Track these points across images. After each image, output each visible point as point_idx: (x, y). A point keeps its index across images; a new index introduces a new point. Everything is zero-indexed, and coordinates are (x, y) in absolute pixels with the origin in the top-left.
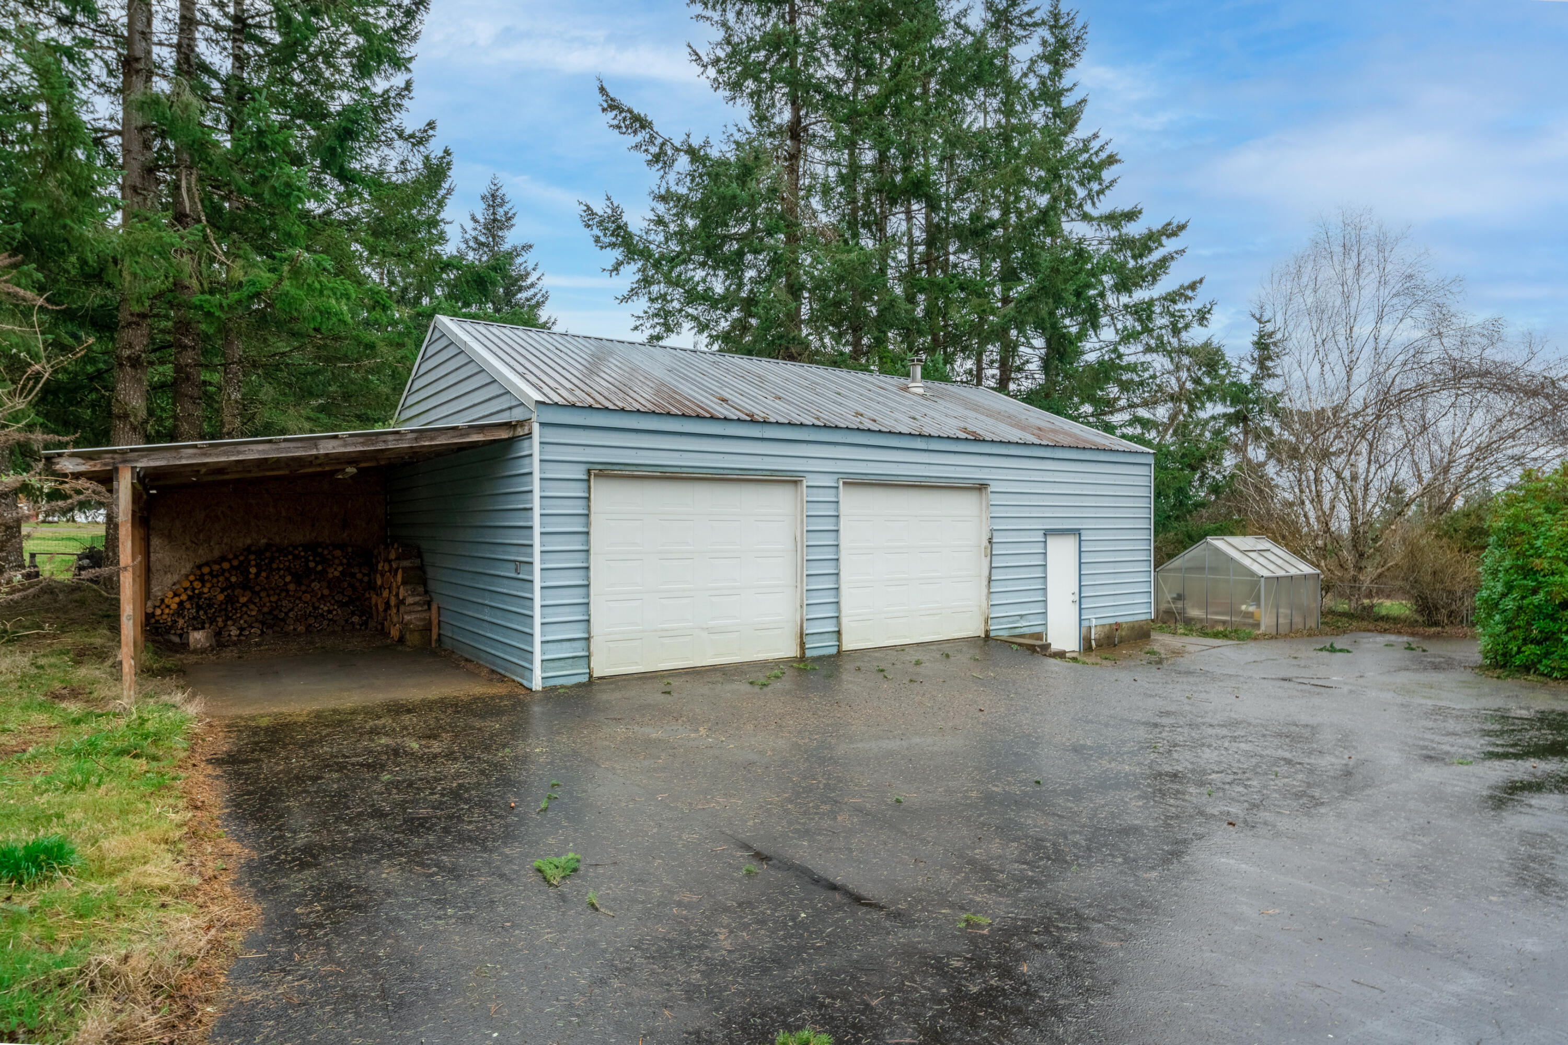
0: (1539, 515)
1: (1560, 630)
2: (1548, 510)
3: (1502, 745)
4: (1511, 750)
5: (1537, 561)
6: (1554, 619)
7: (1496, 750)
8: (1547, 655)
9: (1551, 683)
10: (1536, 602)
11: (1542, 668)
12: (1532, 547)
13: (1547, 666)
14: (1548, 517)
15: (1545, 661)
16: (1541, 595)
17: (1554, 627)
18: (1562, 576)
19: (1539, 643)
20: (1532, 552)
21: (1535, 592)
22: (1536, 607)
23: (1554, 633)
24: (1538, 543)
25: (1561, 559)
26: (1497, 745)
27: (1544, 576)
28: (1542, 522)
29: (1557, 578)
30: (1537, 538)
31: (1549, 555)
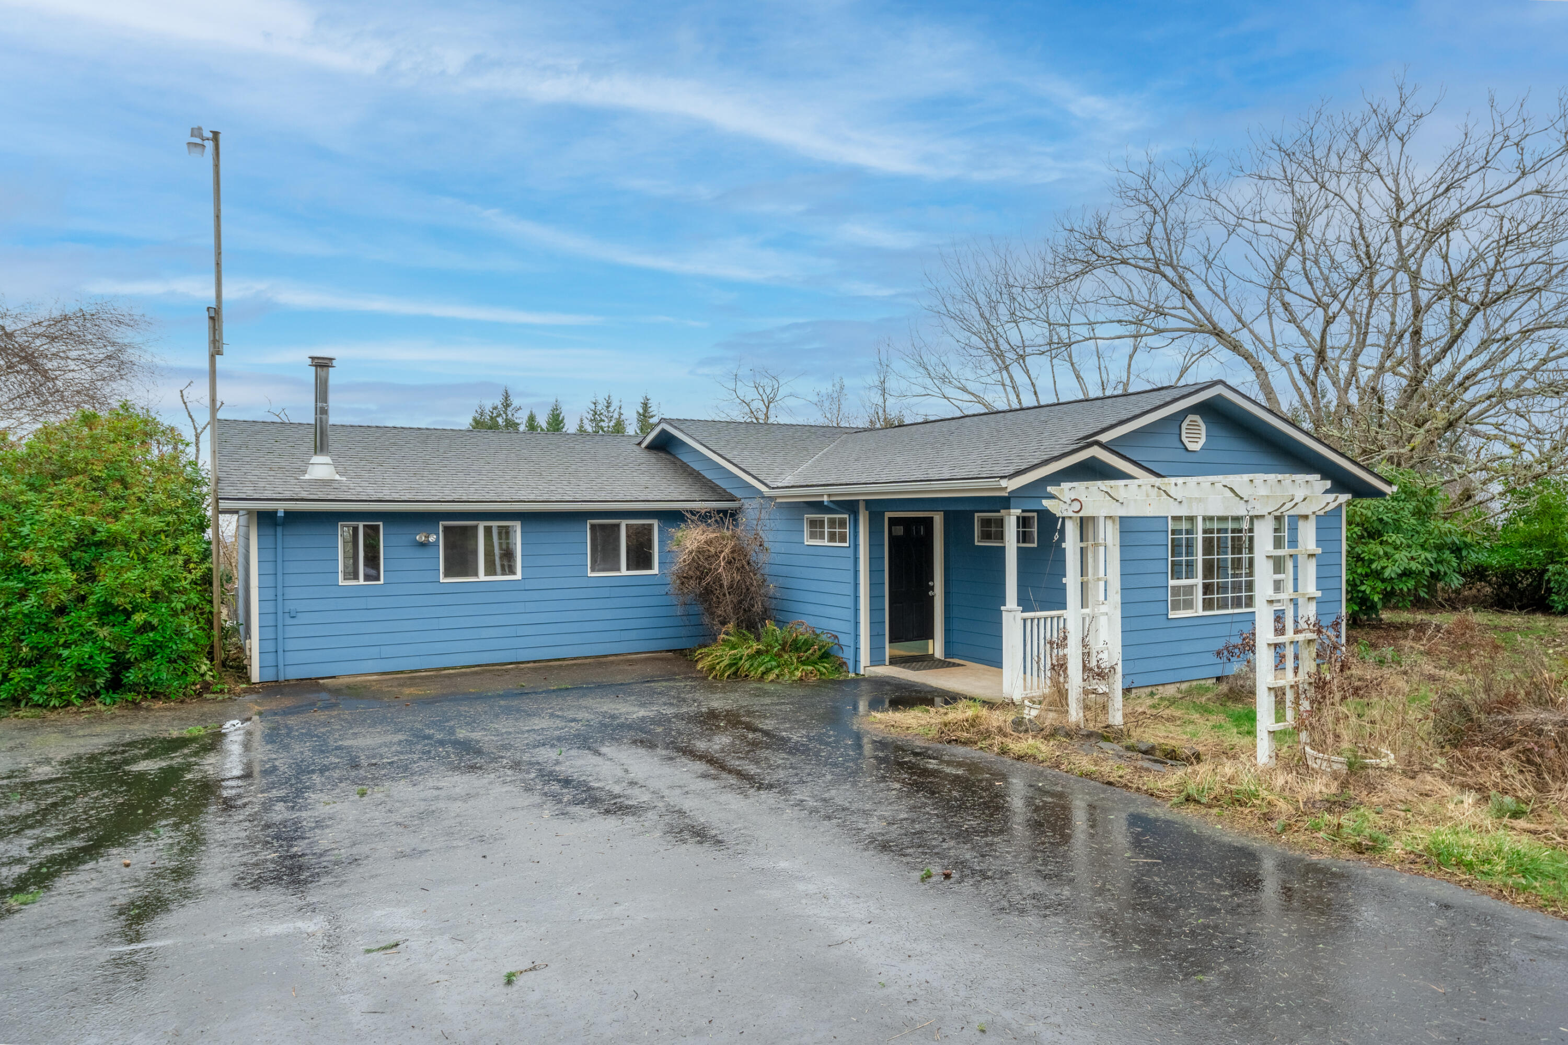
0: (22, 493)
1: (56, 643)
2: (32, 487)
3: (58, 838)
4: (76, 843)
5: (26, 555)
6: (46, 629)
7: (58, 849)
8: (40, 678)
9: (53, 716)
10: (26, 610)
11: (36, 698)
12: (16, 535)
13: (42, 693)
14: (31, 496)
15: (39, 688)
16: (32, 600)
17: (48, 639)
18: (57, 573)
19: (29, 664)
20: (15, 542)
21: (23, 596)
22: (26, 615)
23: (49, 648)
24: (25, 530)
25: (55, 550)
26: (51, 841)
27: (35, 574)
28: (27, 503)
29: (51, 576)
30: (21, 524)
31: (40, 545)
